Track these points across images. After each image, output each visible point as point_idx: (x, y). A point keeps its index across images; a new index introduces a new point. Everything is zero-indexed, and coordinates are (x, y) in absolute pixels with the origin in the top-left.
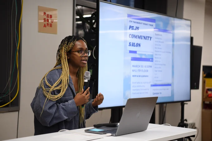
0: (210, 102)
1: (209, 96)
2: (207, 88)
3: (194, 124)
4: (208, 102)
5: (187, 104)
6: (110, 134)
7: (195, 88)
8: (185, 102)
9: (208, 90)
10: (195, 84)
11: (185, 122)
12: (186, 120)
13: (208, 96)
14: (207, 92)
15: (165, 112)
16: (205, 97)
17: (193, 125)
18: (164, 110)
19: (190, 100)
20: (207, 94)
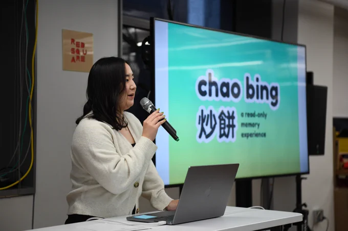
0: (347, 177)
1: (345, 166)
2: (341, 153)
3: (322, 212)
4: (343, 177)
5: (306, 178)
6: (164, 222)
7: (318, 152)
8: (303, 176)
9: (343, 156)
10: (318, 146)
11: (304, 208)
12: (305, 205)
13: (343, 166)
14: (341, 160)
15: (272, 192)
16: (338, 168)
17: (319, 214)
18: (271, 190)
19: (308, 173)
20: (342, 164)
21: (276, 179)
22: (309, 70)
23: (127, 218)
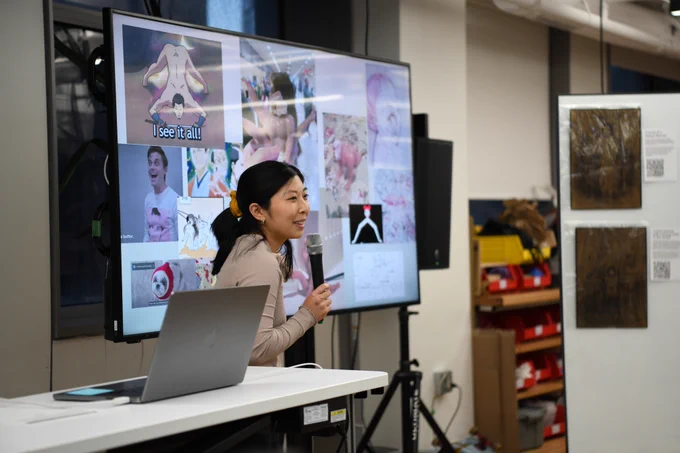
0: (494, 308)
1: (491, 288)
2: (483, 265)
3: (449, 375)
4: (487, 308)
5: (416, 313)
6: (126, 399)
8: (411, 308)
9: (488, 270)
10: (437, 252)
11: (413, 368)
12: (415, 362)
13: (487, 288)
14: (484, 278)
15: (357, 342)
16: (478, 293)
17: (444, 377)
18: (354, 338)
19: (418, 302)
20: (485, 284)
21: (364, 314)
22: (417, 111)
23: (55, 396)
